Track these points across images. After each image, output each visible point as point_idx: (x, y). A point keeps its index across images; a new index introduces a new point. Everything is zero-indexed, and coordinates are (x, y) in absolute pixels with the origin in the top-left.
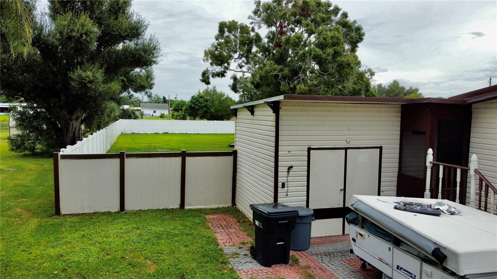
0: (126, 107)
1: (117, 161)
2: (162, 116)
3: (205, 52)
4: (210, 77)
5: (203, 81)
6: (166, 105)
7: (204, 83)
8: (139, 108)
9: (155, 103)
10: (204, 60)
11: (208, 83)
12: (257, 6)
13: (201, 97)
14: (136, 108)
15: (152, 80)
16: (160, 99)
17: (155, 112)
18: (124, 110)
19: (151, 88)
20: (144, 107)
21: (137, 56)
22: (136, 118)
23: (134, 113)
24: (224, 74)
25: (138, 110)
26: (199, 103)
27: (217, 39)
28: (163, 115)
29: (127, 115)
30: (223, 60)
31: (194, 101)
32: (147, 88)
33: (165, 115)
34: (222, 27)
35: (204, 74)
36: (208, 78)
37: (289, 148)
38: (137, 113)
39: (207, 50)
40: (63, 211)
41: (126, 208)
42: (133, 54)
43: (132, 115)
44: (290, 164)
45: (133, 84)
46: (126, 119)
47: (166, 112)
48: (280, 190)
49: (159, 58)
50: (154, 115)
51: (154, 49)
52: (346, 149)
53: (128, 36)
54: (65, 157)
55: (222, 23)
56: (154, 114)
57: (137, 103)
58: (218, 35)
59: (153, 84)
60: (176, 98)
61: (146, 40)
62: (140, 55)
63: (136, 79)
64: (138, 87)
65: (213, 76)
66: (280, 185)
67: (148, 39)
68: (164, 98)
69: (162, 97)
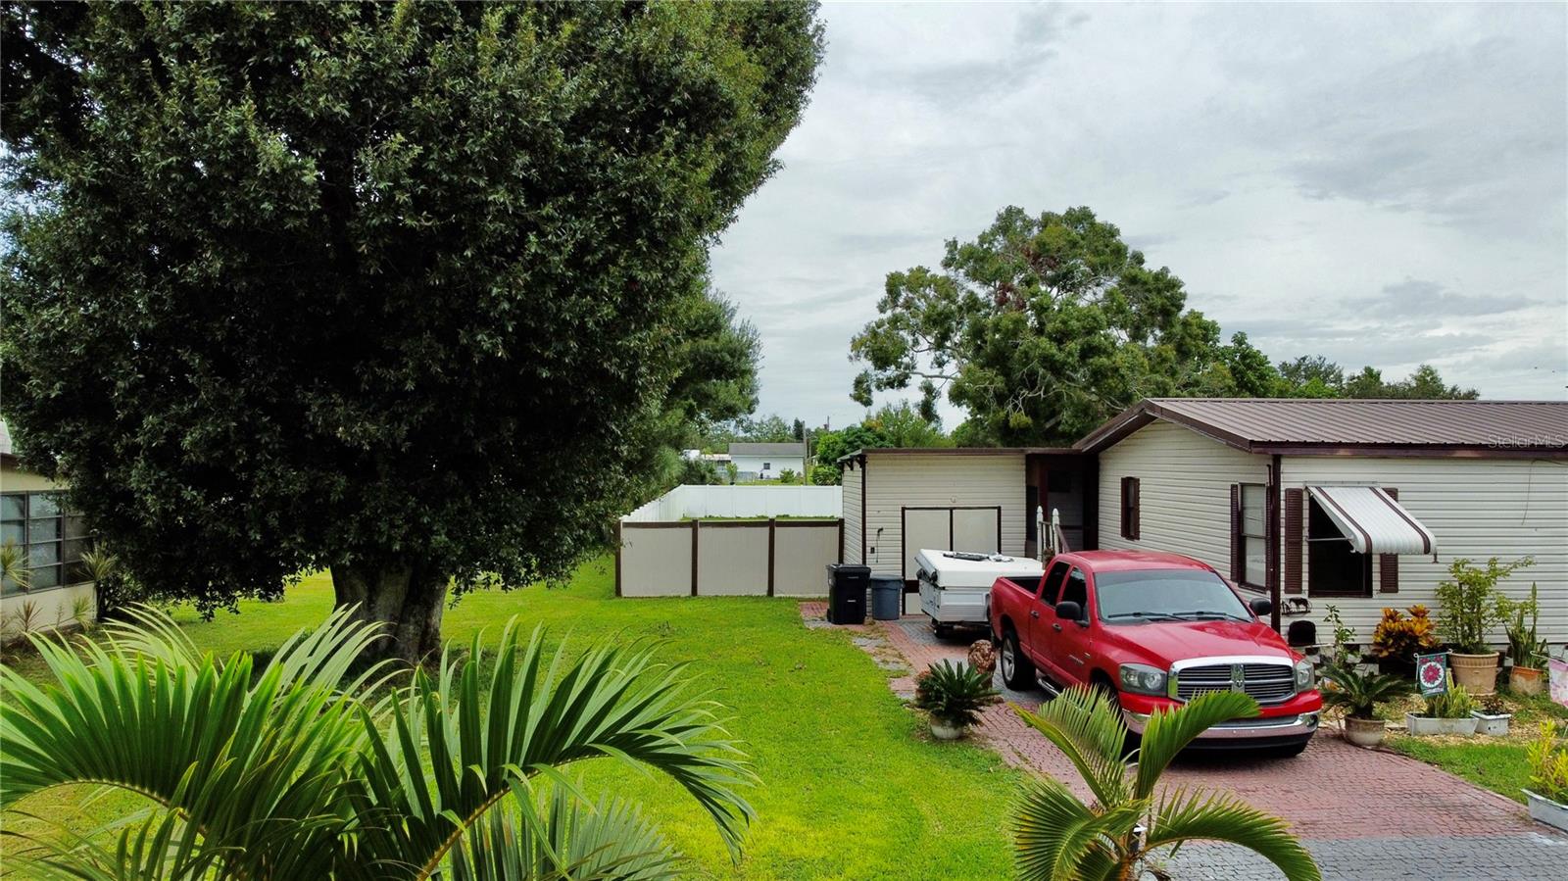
0: (693, 455)
1: (689, 531)
2: (786, 479)
3: (854, 340)
4: (873, 388)
5: (858, 398)
6: (801, 447)
7: (858, 403)
8: (726, 457)
9: (772, 441)
10: (850, 358)
11: (868, 403)
12: (950, 252)
13: (869, 429)
14: (717, 457)
15: (752, 391)
16: (785, 428)
17: (767, 466)
18: (688, 464)
19: (751, 412)
20: (738, 454)
21: (717, 362)
22: (717, 481)
23: (711, 471)
24: (903, 381)
25: (722, 462)
26: (863, 442)
27: (882, 310)
28: (790, 473)
29: (695, 475)
30: (888, 358)
31: (851, 439)
32: (741, 411)
33: (795, 474)
34: (894, 284)
35: (858, 383)
36: (869, 391)
37: (879, 508)
38: (720, 471)
39: (858, 336)
40: (624, 593)
41: (699, 593)
42: (710, 358)
43: (708, 475)
44: (880, 526)
45: (710, 403)
46: (694, 484)
47: (797, 467)
48: (868, 555)
49: (757, 364)
50: (765, 476)
51: (749, 348)
52: (951, 509)
53: (701, 331)
54: (628, 525)
55: (892, 275)
56: (766, 473)
57: (721, 442)
58: (885, 302)
59: (756, 401)
60: (826, 426)
61: (735, 330)
62: (722, 360)
63: (717, 393)
64: (721, 411)
65: (879, 387)
66: (868, 549)
67: (738, 327)
68: (799, 425)
69: (791, 424)
